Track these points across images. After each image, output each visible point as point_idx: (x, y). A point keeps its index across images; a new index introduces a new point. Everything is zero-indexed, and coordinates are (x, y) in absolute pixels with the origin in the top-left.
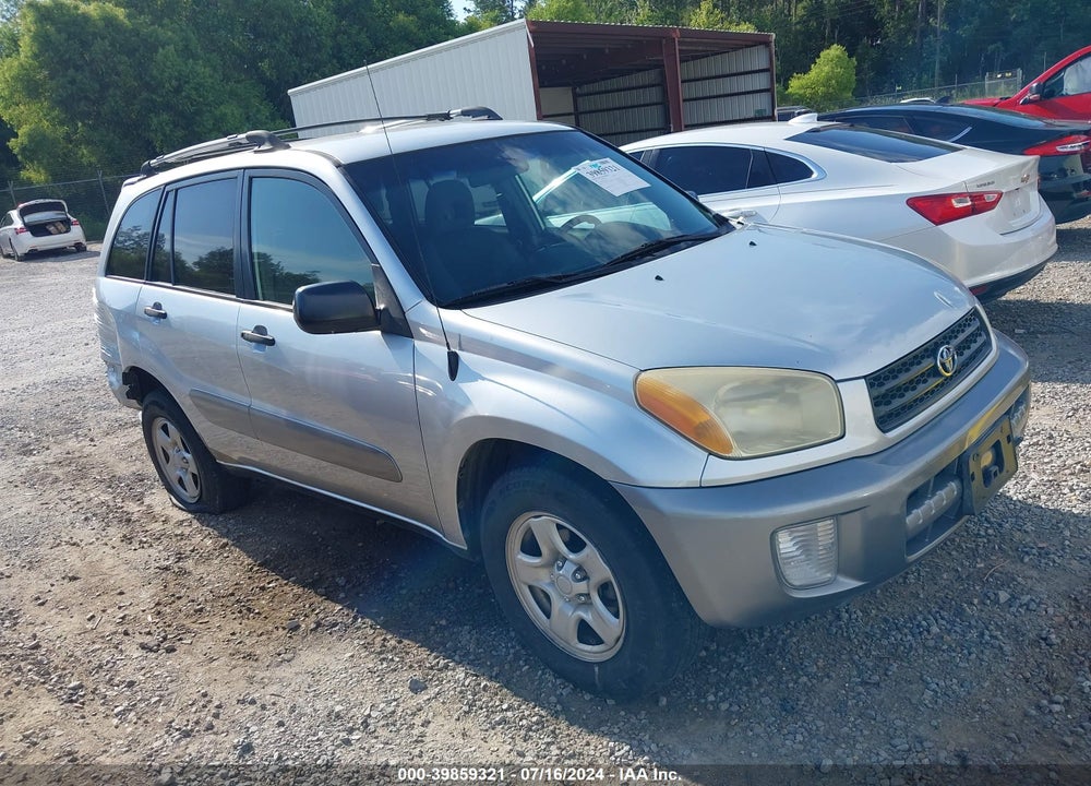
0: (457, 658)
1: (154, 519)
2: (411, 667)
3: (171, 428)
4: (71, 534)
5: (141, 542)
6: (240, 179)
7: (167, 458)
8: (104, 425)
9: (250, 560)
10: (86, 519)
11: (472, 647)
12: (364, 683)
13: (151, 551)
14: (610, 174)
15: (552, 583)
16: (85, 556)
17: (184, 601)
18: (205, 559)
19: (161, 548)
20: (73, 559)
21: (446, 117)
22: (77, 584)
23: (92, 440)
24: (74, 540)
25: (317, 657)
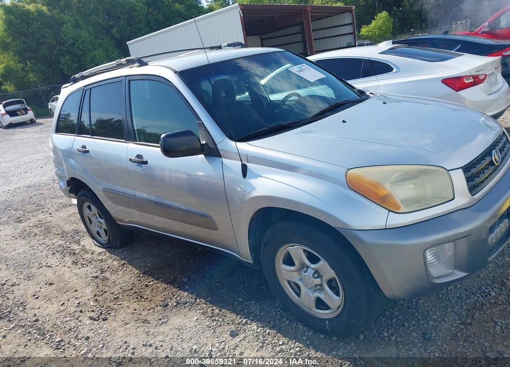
0: (251, 318)
1: (87, 252)
2: (228, 324)
3: (93, 207)
4: (47, 262)
5: (82, 264)
6: (124, 82)
7: (91, 222)
8: (55, 206)
9: (138, 271)
10: (53, 254)
11: (257, 312)
12: (206, 333)
13: (87, 268)
14: (307, 71)
15: (301, 279)
16: (55, 272)
17: (108, 293)
18: (115, 271)
19: (92, 267)
20: (49, 273)
21: (220, 48)
22: (53, 286)
23: (50, 214)
24: (49, 265)
25: (179, 320)
